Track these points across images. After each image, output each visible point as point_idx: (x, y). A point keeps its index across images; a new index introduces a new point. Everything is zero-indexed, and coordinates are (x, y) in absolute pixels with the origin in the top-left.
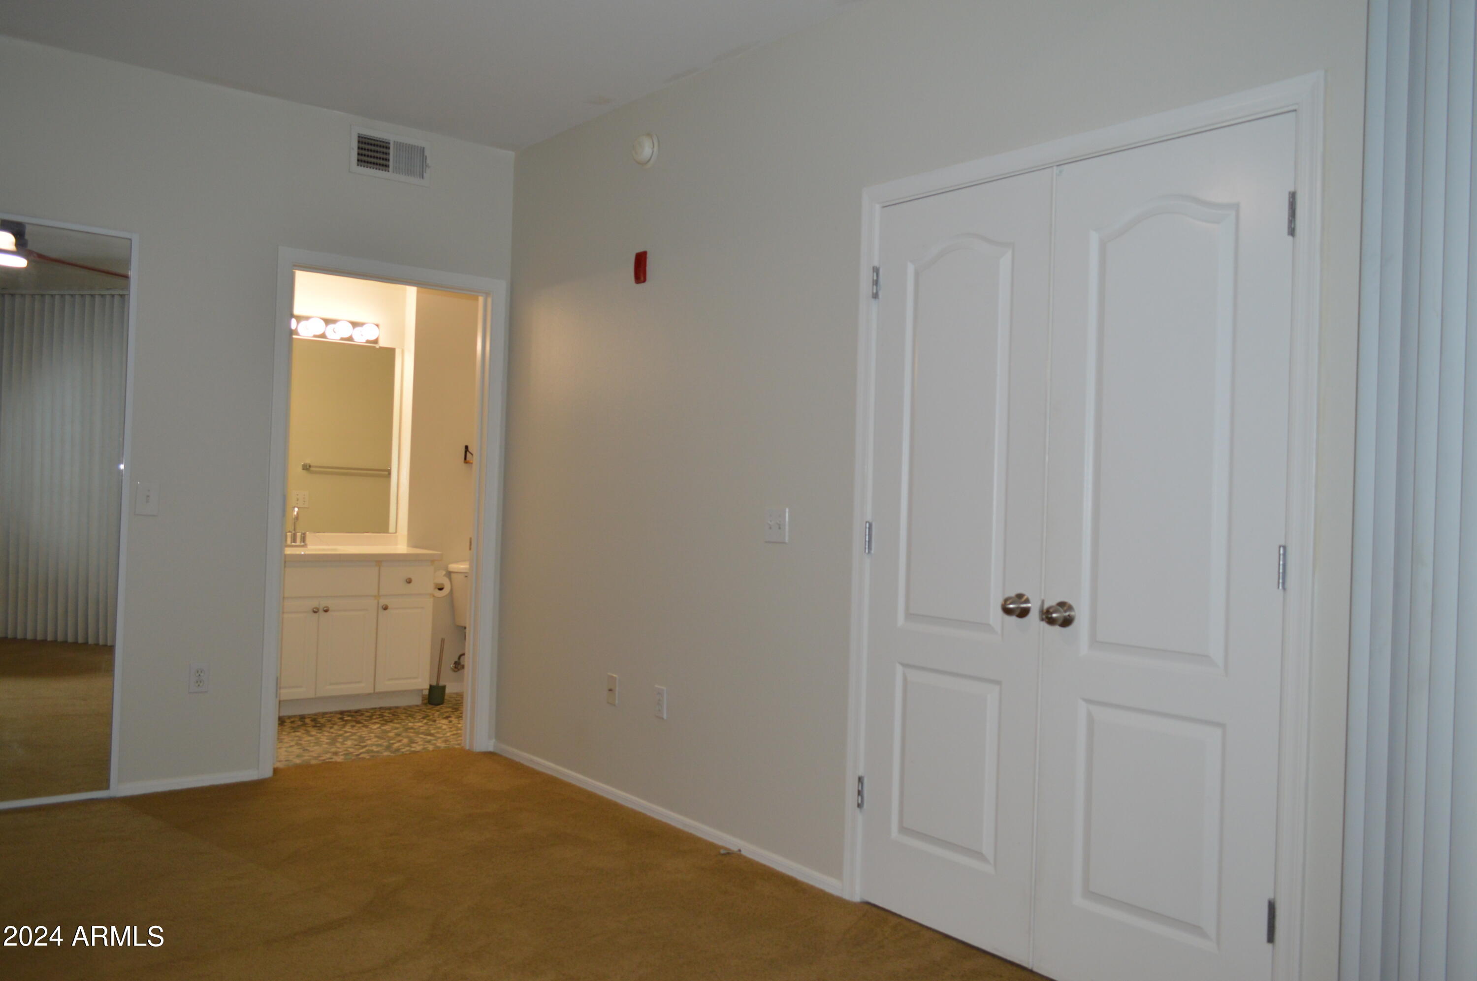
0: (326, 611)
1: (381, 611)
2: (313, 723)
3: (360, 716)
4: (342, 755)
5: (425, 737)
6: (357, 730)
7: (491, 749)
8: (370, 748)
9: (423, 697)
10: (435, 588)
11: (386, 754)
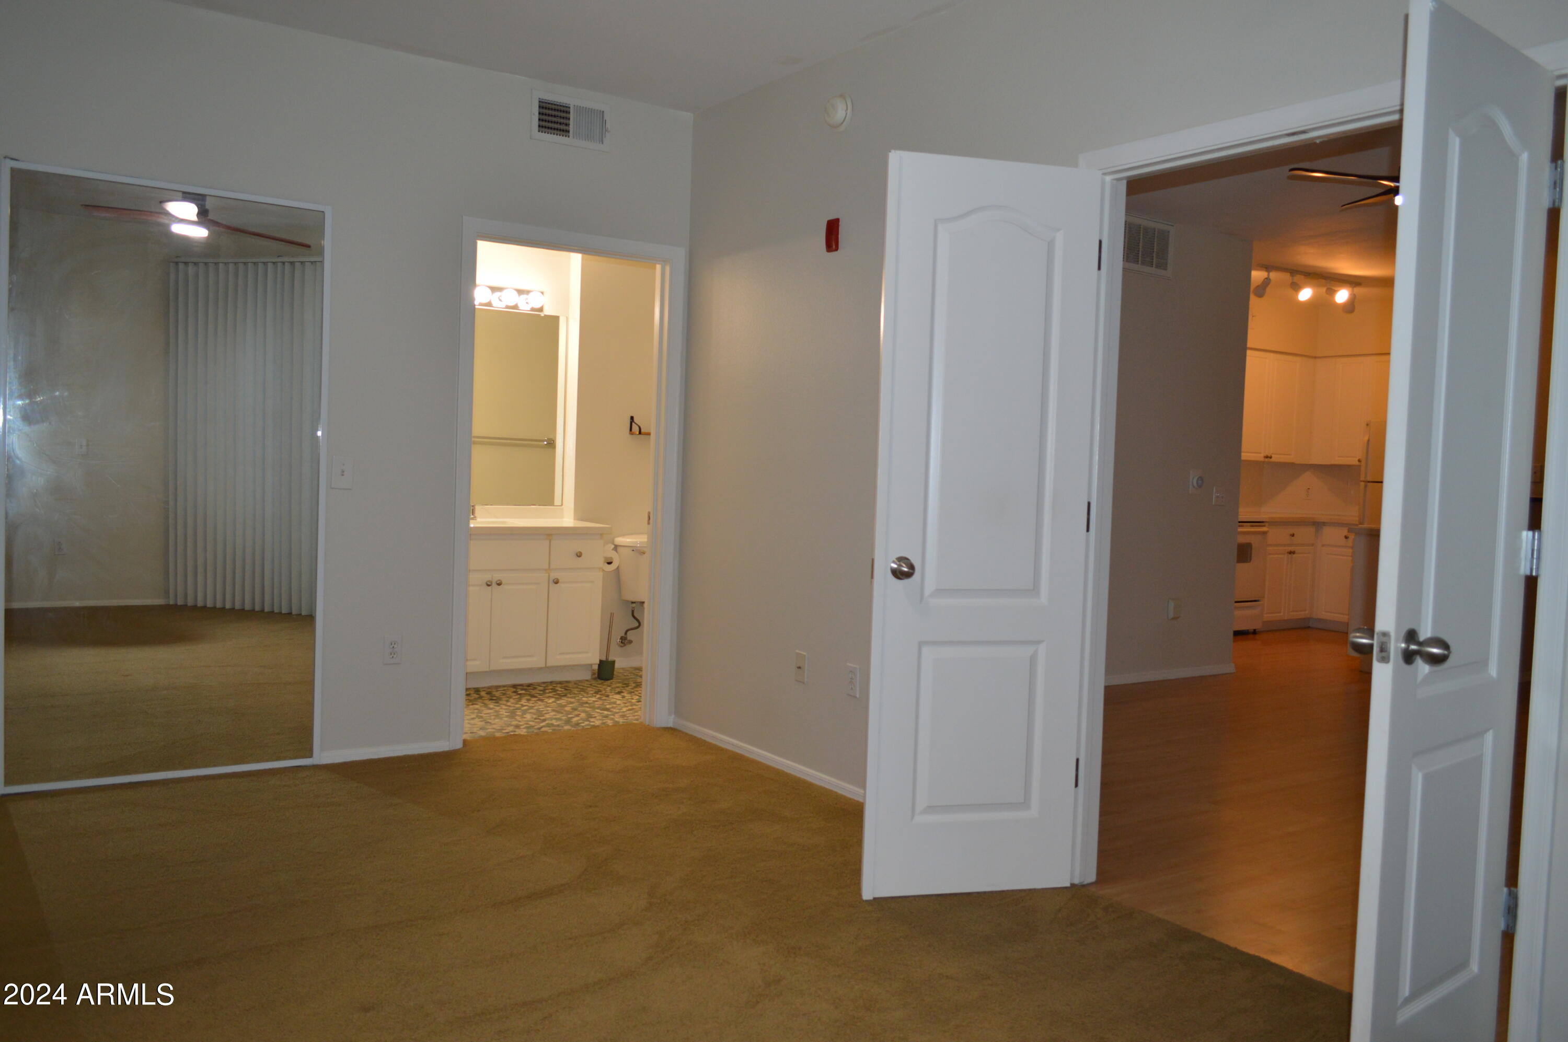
0: (499, 584)
1: (552, 585)
2: (488, 696)
3: (533, 689)
4: (524, 728)
5: (601, 712)
6: (533, 703)
7: (671, 725)
8: (550, 722)
9: (594, 674)
10: (605, 562)
11: (567, 727)
